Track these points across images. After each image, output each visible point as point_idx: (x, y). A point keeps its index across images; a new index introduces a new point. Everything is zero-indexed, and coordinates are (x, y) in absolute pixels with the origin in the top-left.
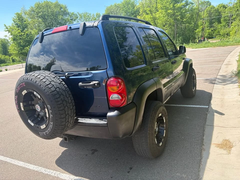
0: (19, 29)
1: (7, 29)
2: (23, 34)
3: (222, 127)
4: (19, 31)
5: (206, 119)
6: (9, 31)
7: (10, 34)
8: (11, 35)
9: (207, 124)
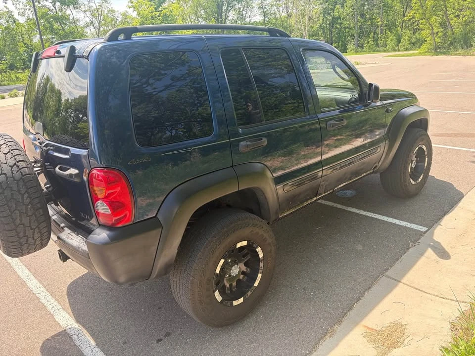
0: (152, 5)
1: (132, 4)
2: (158, 14)
3: (416, 289)
4: (152, 8)
5: (397, 260)
6: (135, 8)
7: (136, 13)
8: (139, 14)
9: (389, 273)
